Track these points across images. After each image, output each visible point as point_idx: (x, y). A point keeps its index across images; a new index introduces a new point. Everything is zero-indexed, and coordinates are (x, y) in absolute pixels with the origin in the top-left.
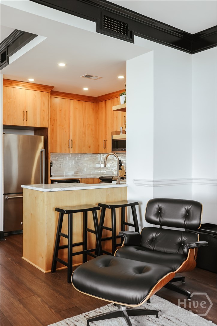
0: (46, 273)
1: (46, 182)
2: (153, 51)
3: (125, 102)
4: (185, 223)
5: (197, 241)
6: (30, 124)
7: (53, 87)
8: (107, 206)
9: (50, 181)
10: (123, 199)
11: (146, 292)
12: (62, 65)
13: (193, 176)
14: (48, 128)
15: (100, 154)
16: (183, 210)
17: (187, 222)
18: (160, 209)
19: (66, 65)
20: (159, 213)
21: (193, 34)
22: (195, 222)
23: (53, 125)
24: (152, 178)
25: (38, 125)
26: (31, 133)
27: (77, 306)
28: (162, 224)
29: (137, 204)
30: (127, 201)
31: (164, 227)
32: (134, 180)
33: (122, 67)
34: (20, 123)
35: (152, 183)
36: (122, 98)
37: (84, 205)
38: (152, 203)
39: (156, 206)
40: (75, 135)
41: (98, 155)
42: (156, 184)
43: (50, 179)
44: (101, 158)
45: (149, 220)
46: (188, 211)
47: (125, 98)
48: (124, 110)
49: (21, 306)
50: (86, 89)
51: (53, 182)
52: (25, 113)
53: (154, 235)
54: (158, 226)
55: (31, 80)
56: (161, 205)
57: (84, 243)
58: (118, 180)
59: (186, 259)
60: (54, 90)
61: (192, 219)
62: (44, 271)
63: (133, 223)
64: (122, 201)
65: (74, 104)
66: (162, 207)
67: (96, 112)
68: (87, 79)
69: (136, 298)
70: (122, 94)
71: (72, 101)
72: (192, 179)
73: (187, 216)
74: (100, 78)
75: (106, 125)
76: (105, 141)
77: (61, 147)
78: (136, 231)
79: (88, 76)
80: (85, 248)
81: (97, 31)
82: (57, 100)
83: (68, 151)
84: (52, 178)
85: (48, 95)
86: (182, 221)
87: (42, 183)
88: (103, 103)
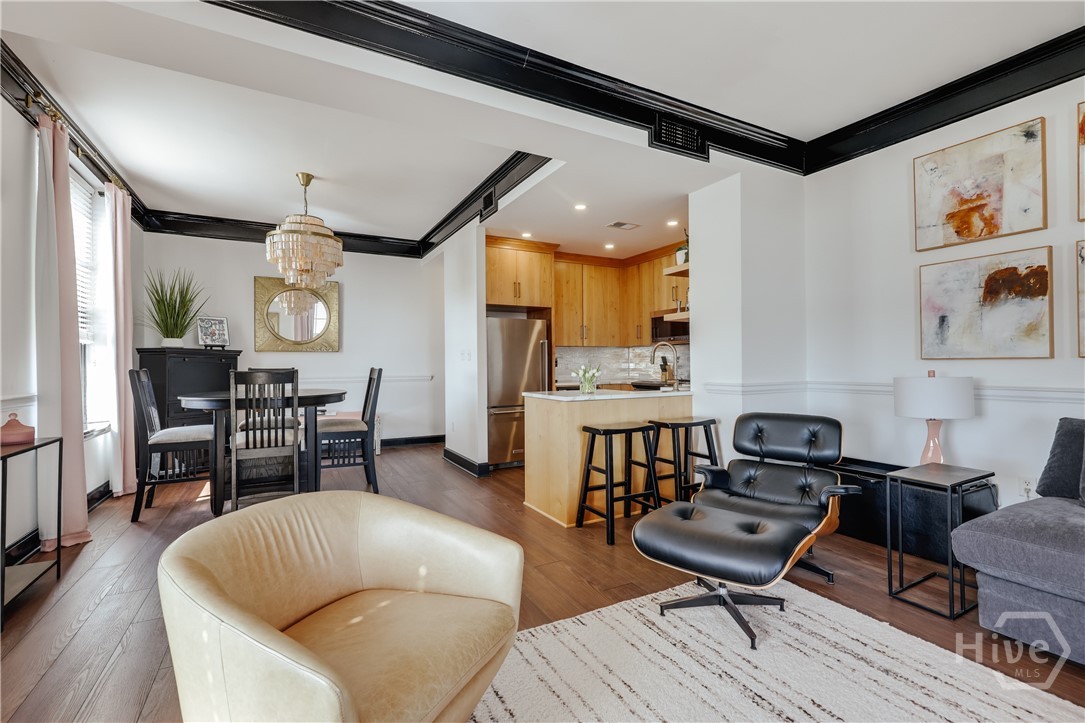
0: (568, 528)
1: (550, 389)
2: (739, 174)
3: (687, 260)
4: (811, 454)
5: (836, 484)
6: (524, 302)
7: (558, 246)
8: (666, 426)
9: (554, 388)
10: (687, 415)
11: (778, 566)
12: (580, 207)
13: (808, 379)
14: (550, 308)
15: (629, 347)
16: (805, 432)
17: (814, 453)
18: (760, 430)
19: (587, 207)
20: (758, 436)
21: (806, 140)
22: (828, 453)
23: (557, 303)
24: (740, 381)
25: (537, 304)
26: (523, 317)
27: (634, 582)
28: (764, 455)
29: (713, 422)
30: (691, 418)
31: (766, 460)
32: (706, 385)
33: (681, 206)
34: (509, 301)
35: (740, 389)
36: (680, 255)
37: (624, 423)
38: (743, 421)
39: (753, 425)
40: (590, 319)
41: (626, 350)
42: (747, 391)
43: (555, 385)
44: (631, 355)
45: (739, 449)
46: (814, 435)
47: (687, 254)
48: (685, 274)
49: (543, 577)
50: (609, 247)
51: (558, 389)
52: (517, 286)
53: (752, 472)
54: (757, 459)
55: (526, 235)
56: (761, 424)
57: (627, 484)
58: (675, 385)
59: (827, 513)
60: (560, 250)
61: (823, 448)
62: (565, 526)
63: (707, 453)
64: (685, 418)
65: (588, 271)
66: (764, 427)
67: (624, 283)
68: (616, 229)
69: (760, 575)
70: (680, 249)
71: (585, 266)
72: (806, 383)
73: (813, 441)
74: (638, 226)
75: (639, 302)
76: (639, 327)
77: (569, 338)
78: (712, 464)
79: (618, 225)
80: (628, 490)
81: (651, 144)
82: (562, 266)
83: (580, 344)
84: (557, 384)
85: (550, 257)
86: (803, 451)
87: (544, 390)
88: (635, 267)
